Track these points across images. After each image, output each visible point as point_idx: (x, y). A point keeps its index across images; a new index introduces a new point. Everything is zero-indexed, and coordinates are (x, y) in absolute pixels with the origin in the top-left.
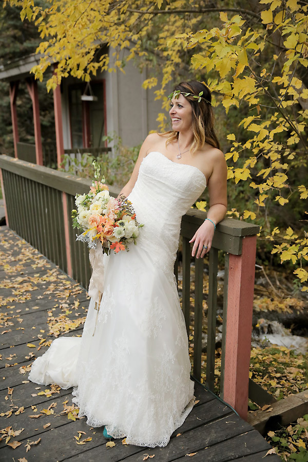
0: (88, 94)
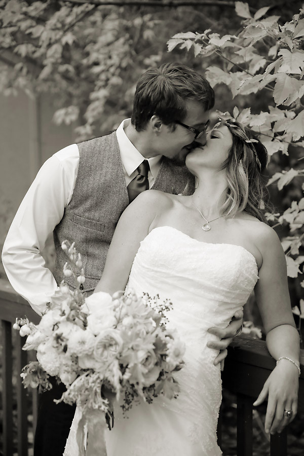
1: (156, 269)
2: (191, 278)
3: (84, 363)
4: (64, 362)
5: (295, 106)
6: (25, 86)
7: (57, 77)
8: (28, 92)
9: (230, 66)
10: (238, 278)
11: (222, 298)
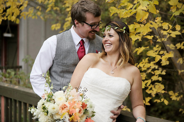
0: (8, 32)
1: (93, 85)
2: (107, 90)
3: (55, 117)
4: (48, 118)
5: (144, 23)
6: (41, 15)
7: (53, 13)
8: (41, 17)
9: (119, 7)
10: (125, 91)
11: (117, 98)
